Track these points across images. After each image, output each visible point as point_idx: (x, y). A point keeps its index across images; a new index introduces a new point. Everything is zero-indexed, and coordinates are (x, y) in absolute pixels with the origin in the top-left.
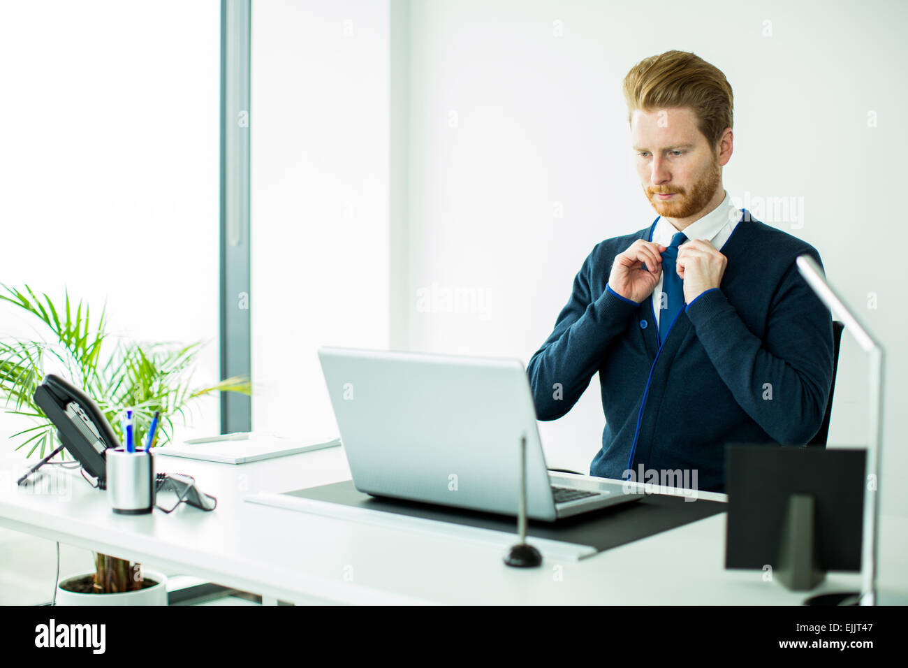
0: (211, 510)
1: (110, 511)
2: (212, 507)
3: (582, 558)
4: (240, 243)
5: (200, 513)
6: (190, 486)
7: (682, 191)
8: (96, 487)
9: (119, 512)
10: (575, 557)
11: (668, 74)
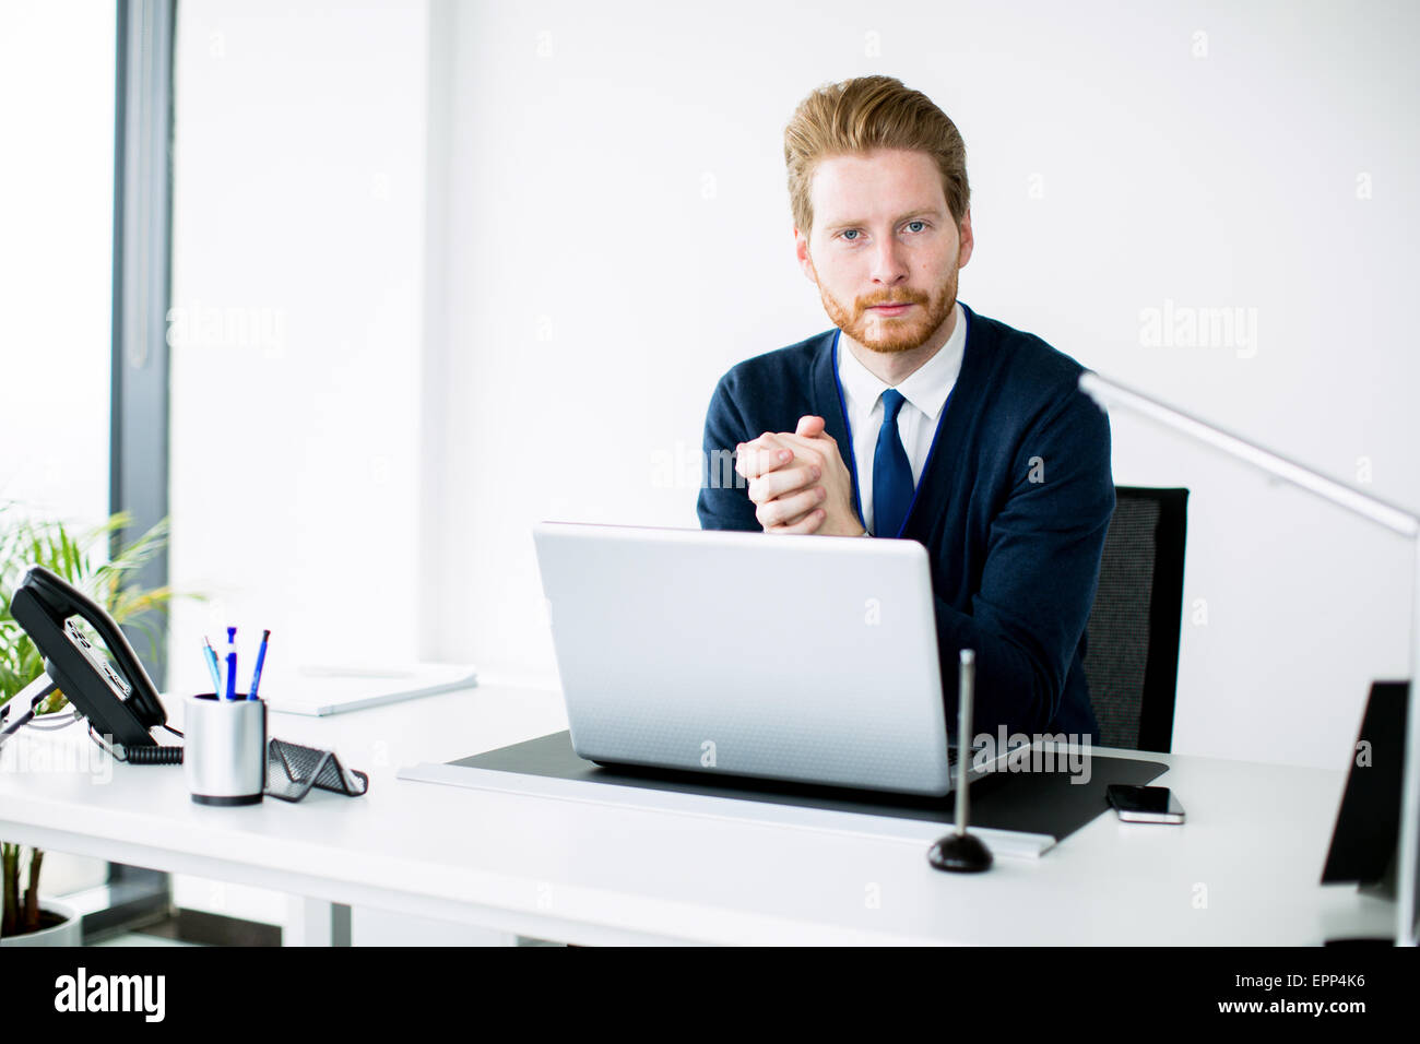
0: (357, 794)
1: (189, 799)
2: (361, 789)
3: (1043, 854)
4: (148, 361)
5: (342, 799)
6: (328, 754)
7: (923, 299)
8: (123, 761)
9: (203, 800)
10: (1034, 854)
11: (878, 101)
